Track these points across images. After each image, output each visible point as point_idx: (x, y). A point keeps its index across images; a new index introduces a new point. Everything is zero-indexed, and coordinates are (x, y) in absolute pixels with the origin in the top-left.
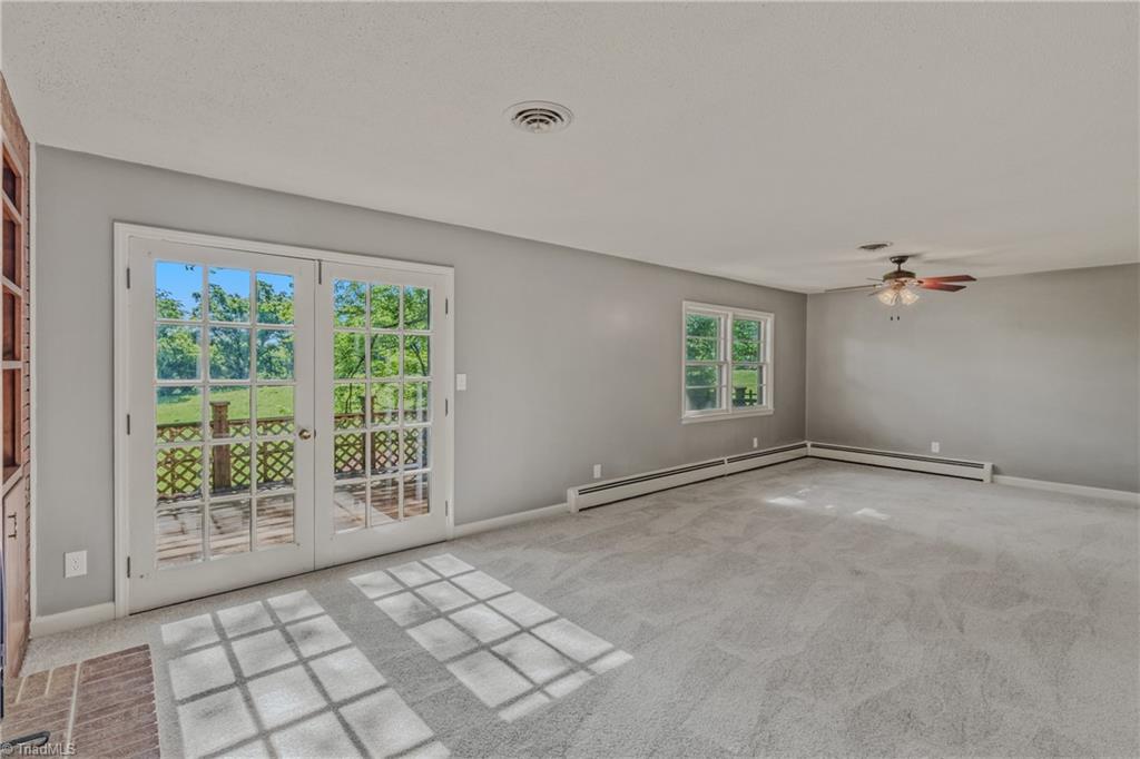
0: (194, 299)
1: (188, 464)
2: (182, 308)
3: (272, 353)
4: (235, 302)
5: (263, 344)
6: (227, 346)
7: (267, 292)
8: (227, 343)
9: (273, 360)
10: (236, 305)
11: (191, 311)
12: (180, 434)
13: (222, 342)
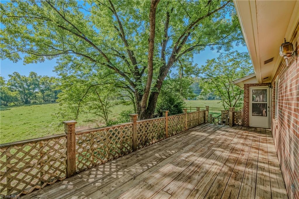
0: (9, 77)
1: (51, 163)
2: (4, 79)
3: (36, 94)
4: (24, 78)
5: (33, 92)
6: (20, 92)
7: (35, 75)
8: (21, 91)
9: (37, 97)
10: (24, 79)
11: (8, 81)
12: (47, 145)
13: (19, 91)
